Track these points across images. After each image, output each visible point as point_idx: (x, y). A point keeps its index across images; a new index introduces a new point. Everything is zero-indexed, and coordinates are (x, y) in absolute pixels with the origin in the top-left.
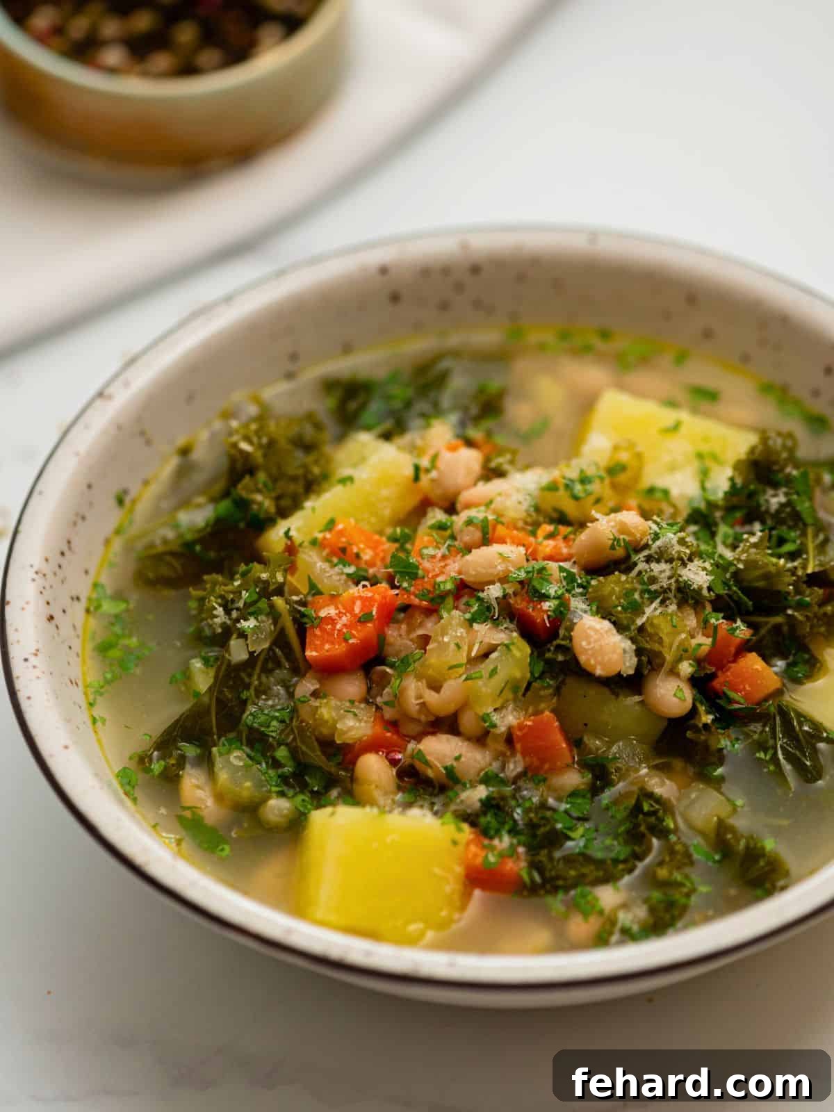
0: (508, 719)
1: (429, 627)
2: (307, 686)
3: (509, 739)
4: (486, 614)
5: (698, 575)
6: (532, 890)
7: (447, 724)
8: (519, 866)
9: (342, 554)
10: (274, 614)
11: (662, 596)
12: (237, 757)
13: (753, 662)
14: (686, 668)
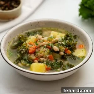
0: (48, 56)
1: (40, 49)
2: (29, 55)
3: (48, 58)
4: (45, 47)
5: (63, 43)
6: (52, 69)
7: (42, 57)
8: (51, 68)
9: (30, 44)
10: (26, 49)
11: (60, 45)
12: (23, 61)
13: (69, 51)
14: (63, 51)
